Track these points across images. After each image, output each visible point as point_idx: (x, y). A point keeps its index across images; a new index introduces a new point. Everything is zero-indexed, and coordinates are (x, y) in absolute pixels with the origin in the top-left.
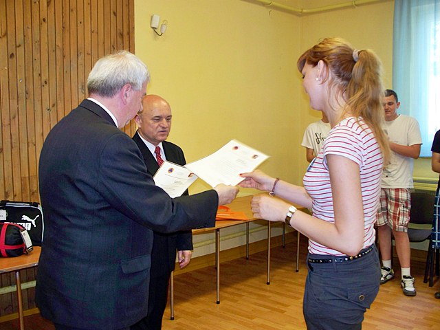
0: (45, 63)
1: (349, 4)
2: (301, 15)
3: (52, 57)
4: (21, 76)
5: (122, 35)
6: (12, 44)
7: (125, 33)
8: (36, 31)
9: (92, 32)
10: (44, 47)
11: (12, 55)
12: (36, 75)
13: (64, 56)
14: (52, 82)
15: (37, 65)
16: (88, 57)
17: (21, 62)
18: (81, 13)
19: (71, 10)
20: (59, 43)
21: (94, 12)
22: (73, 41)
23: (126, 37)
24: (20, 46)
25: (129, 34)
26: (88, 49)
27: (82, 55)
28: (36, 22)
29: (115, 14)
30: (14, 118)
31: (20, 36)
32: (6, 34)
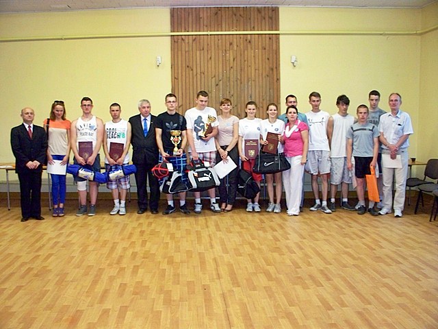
3: (235, 84)
4: (221, 93)
5: (272, 69)
6: (217, 80)
7: (274, 68)
8: (228, 73)
9: (255, 70)
10: (232, 79)
11: (217, 85)
12: (228, 93)
13: (241, 83)
14: (235, 95)
15: (228, 89)
17: (221, 87)
18: (249, 62)
19: (245, 61)
20: (239, 77)
22: (246, 75)
23: (275, 70)
24: (221, 80)
25: (276, 68)
26: (253, 78)
27: (251, 81)
28: (228, 69)
29: (268, 59)
31: (221, 76)
32: (215, 76)
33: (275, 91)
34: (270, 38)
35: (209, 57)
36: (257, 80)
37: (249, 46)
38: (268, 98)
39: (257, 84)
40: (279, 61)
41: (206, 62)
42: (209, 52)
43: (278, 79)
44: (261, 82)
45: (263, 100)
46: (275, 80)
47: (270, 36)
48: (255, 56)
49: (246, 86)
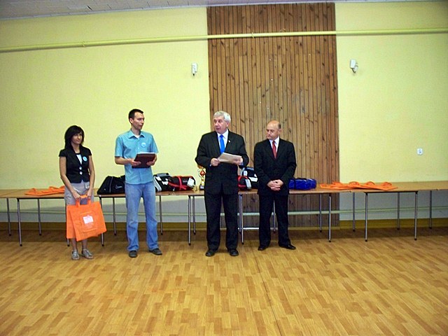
0: (281, 98)
3: (285, 95)
4: (268, 105)
5: (328, 77)
6: (264, 90)
7: (331, 74)
8: (276, 81)
9: (309, 77)
10: (281, 90)
11: (264, 96)
12: (276, 105)
13: (292, 93)
14: (285, 107)
15: (277, 100)
16: (306, 92)
17: (268, 99)
18: (301, 68)
19: (295, 67)
20: (289, 86)
22: (297, 84)
23: (331, 78)
24: (268, 90)
25: (333, 75)
26: (306, 87)
27: (303, 91)
28: (276, 76)
29: (323, 64)
31: (268, 85)
32: (261, 86)
33: (333, 101)
34: (325, 40)
35: (254, 62)
36: (310, 89)
37: (300, 49)
38: (324, 110)
39: (311, 93)
40: (336, 66)
41: (250, 67)
42: (254, 57)
43: (335, 88)
44: (315, 91)
45: (318, 113)
46: (332, 88)
47: (326, 37)
48: (307, 62)
49: (298, 97)
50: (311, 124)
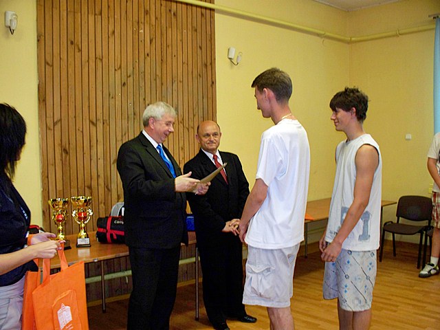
0: (148, 90)
1: (394, 33)
2: (349, 42)
3: (153, 85)
4: (131, 100)
5: (206, 66)
6: (124, 74)
7: (208, 64)
8: (142, 64)
9: (183, 63)
10: (148, 77)
11: (124, 84)
12: (141, 100)
13: (162, 84)
15: (142, 91)
16: (180, 84)
17: (131, 89)
18: (174, 48)
19: (167, 46)
20: (159, 73)
21: (185, 46)
22: (169, 71)
23: (209, 68)
24: (130, 76)
25: (211, 64)
26: (180, 78)
27: (176, 82)
28: (142, 57)
29: (201, 48)
30: (125, 134)
31: (130, 69)
32: (120, 67)
33: (210, 101)
34: (202, 15)
35: (111, 30)
36: (185, 79)
37: (174, 20)
38: (201, 114)
39: (186, 87)
40: (215, 53)
41: (105, 36)
42: (111, 20)
43: (213, 83)
44: (190, 84)
45: (194, 116)
46: (210, 83)
47: (204, 11)
48: (182, 40)
49: (170, 90)
50: (186, 130)
